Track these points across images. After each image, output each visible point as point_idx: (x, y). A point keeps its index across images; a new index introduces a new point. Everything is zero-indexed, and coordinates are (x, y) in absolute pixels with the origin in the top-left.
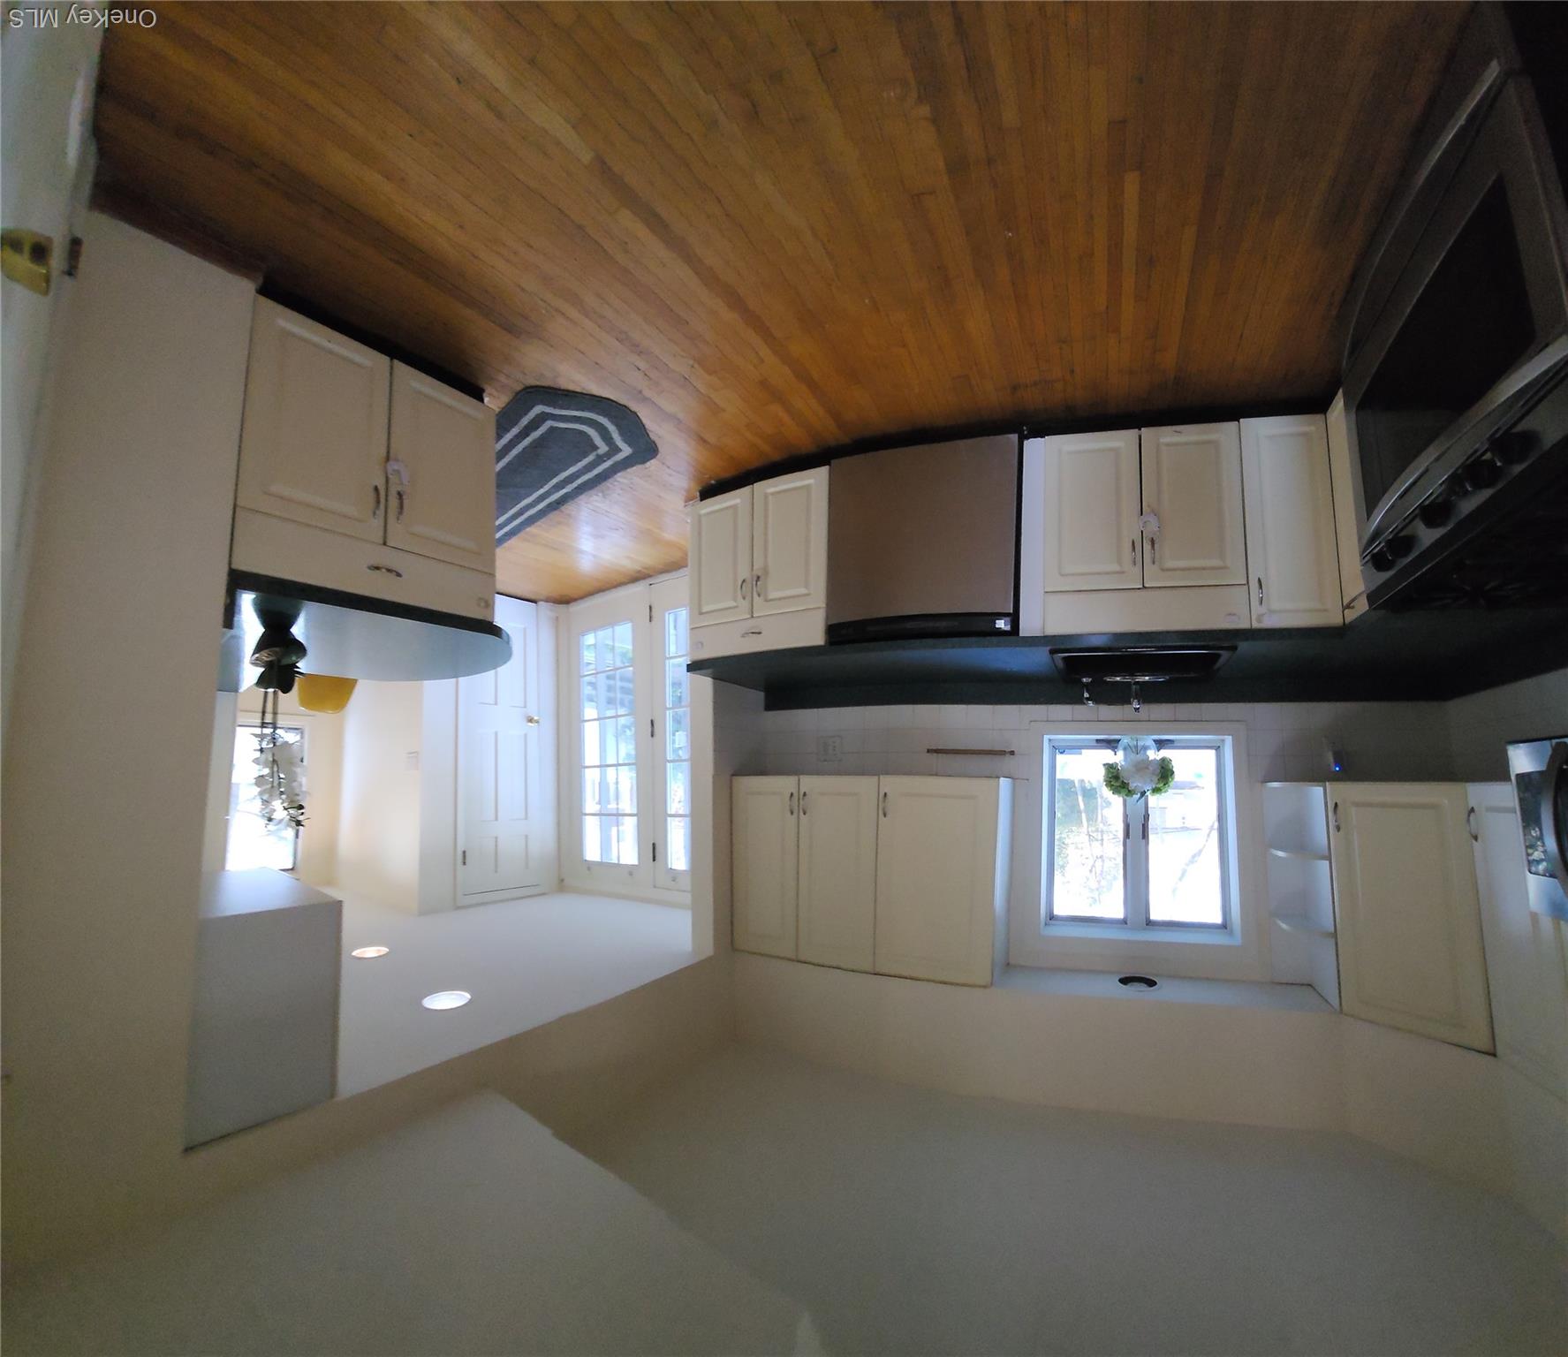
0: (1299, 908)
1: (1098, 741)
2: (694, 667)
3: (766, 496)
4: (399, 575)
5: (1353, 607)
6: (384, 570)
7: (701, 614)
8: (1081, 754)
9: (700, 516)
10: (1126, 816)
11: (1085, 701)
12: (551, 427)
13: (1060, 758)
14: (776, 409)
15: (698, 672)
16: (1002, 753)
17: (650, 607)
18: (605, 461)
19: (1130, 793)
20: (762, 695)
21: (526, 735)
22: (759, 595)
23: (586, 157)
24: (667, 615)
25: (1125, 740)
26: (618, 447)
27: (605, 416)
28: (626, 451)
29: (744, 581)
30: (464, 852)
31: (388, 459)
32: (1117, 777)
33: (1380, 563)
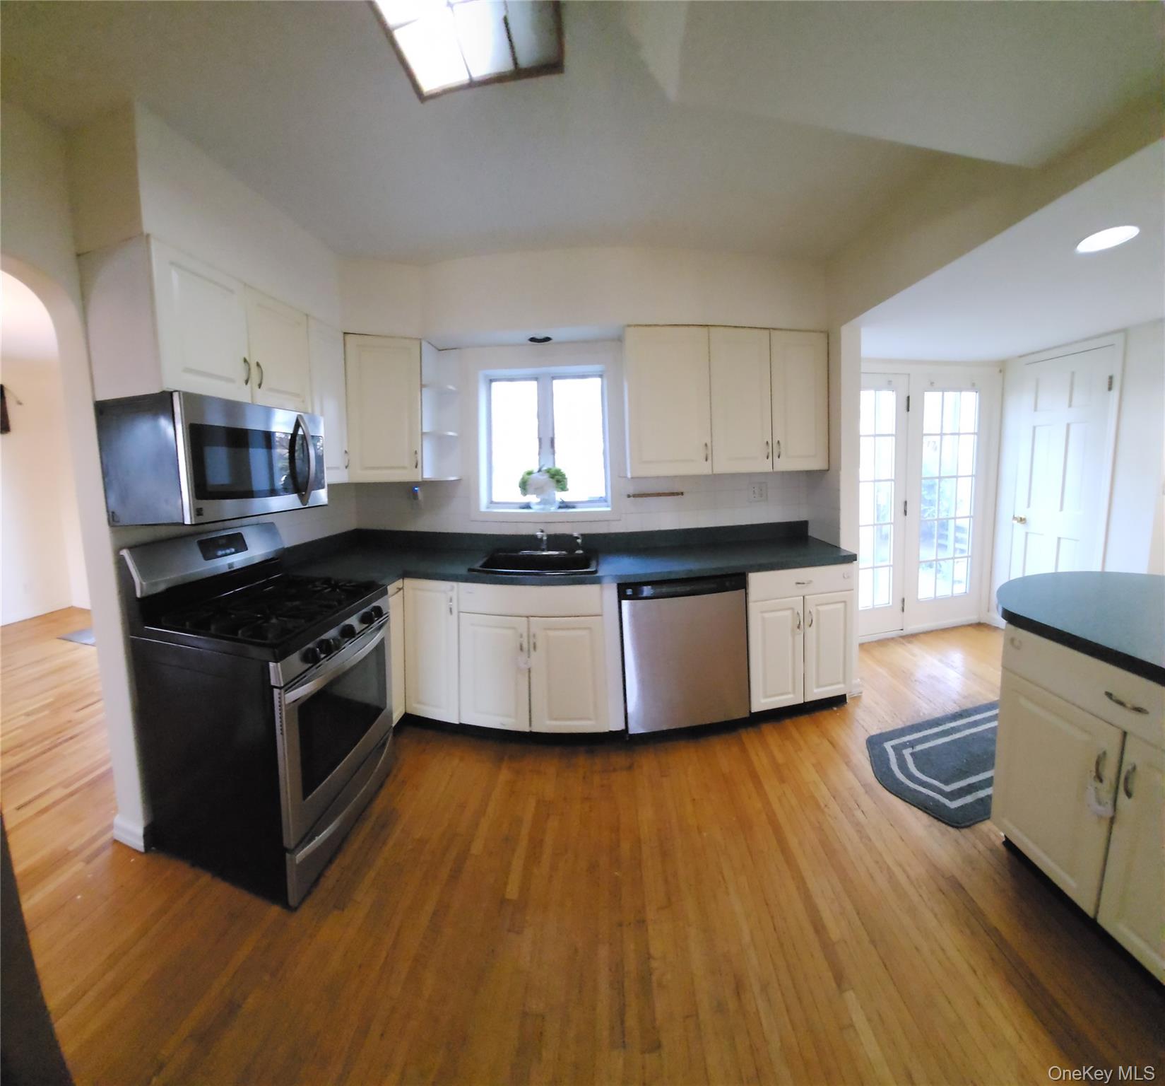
0: (443, 399)
1: (574, 507)
2: (852, 558)
3: (794, 692)
5: (398, 588)
7: (845, 602)
8: (588, 497)
9: (844, 682)
10: (554, 453)
11: (580, 536)
12: (947, 785)
13: (603, 494)
14: (780, 758)
15: (849, 554)
16: (634, 496)
17: (903, 610)
18: (908, 741)
19: (548, 471)
20: (810, 533)
22: (798, 613)
23: (850, 996)
24: (891, 604)
25: (553, 509)
26: (894, 751)
27: (898, 779)
28: (888, 746)
29: (810, 626)
31: (1111, 820)
32: (558, 481)
33: (379, 612)
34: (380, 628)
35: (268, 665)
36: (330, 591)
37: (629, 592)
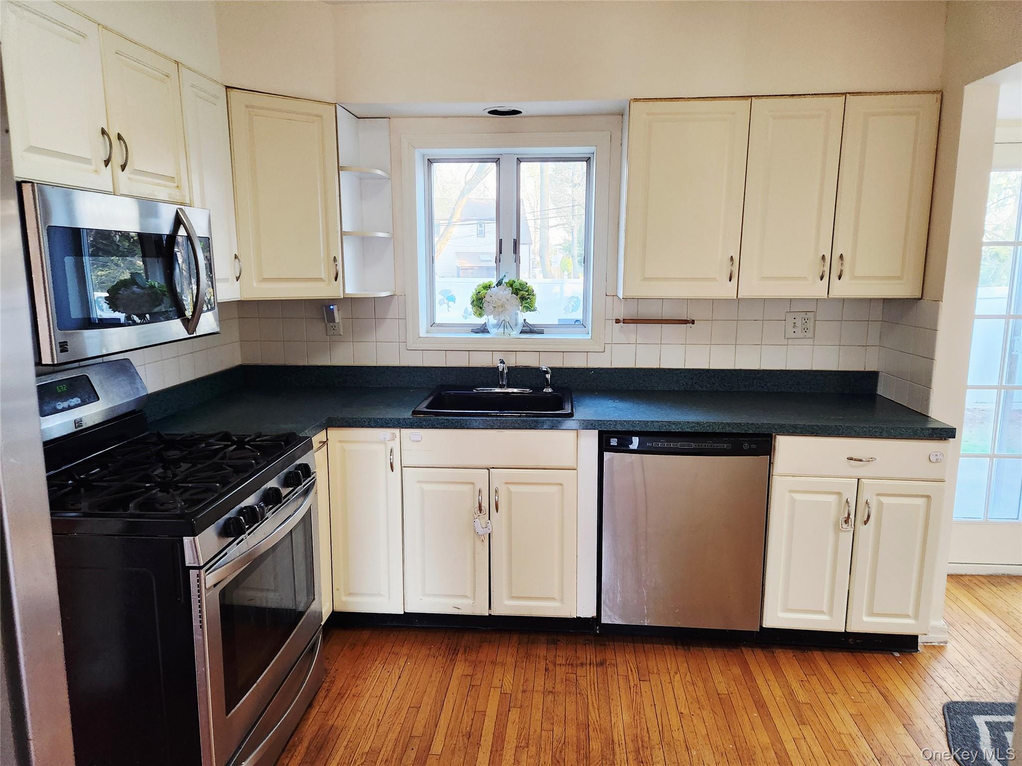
0: (367, 187)
1: (542, 332)
2: (947, 433)
3: (832, 612)
5: (321, 441)
7: (928, 497)
8: (559, 320)
9: (916, 616)
11: (549, 370)
13: (579, 315)
14: (801, 696)
15: (943, 427)
16: (625, 321)
19: (510, 284)
20: (881, 391)
22: (847, 502)
25: (515, 333)
26: (989, 729)
29: (866, 523)
32: (523, 298)
33: (306, 471)
34: (306, 493)
35: (182, 541)
36: (234, 450)
37: (614, 442)
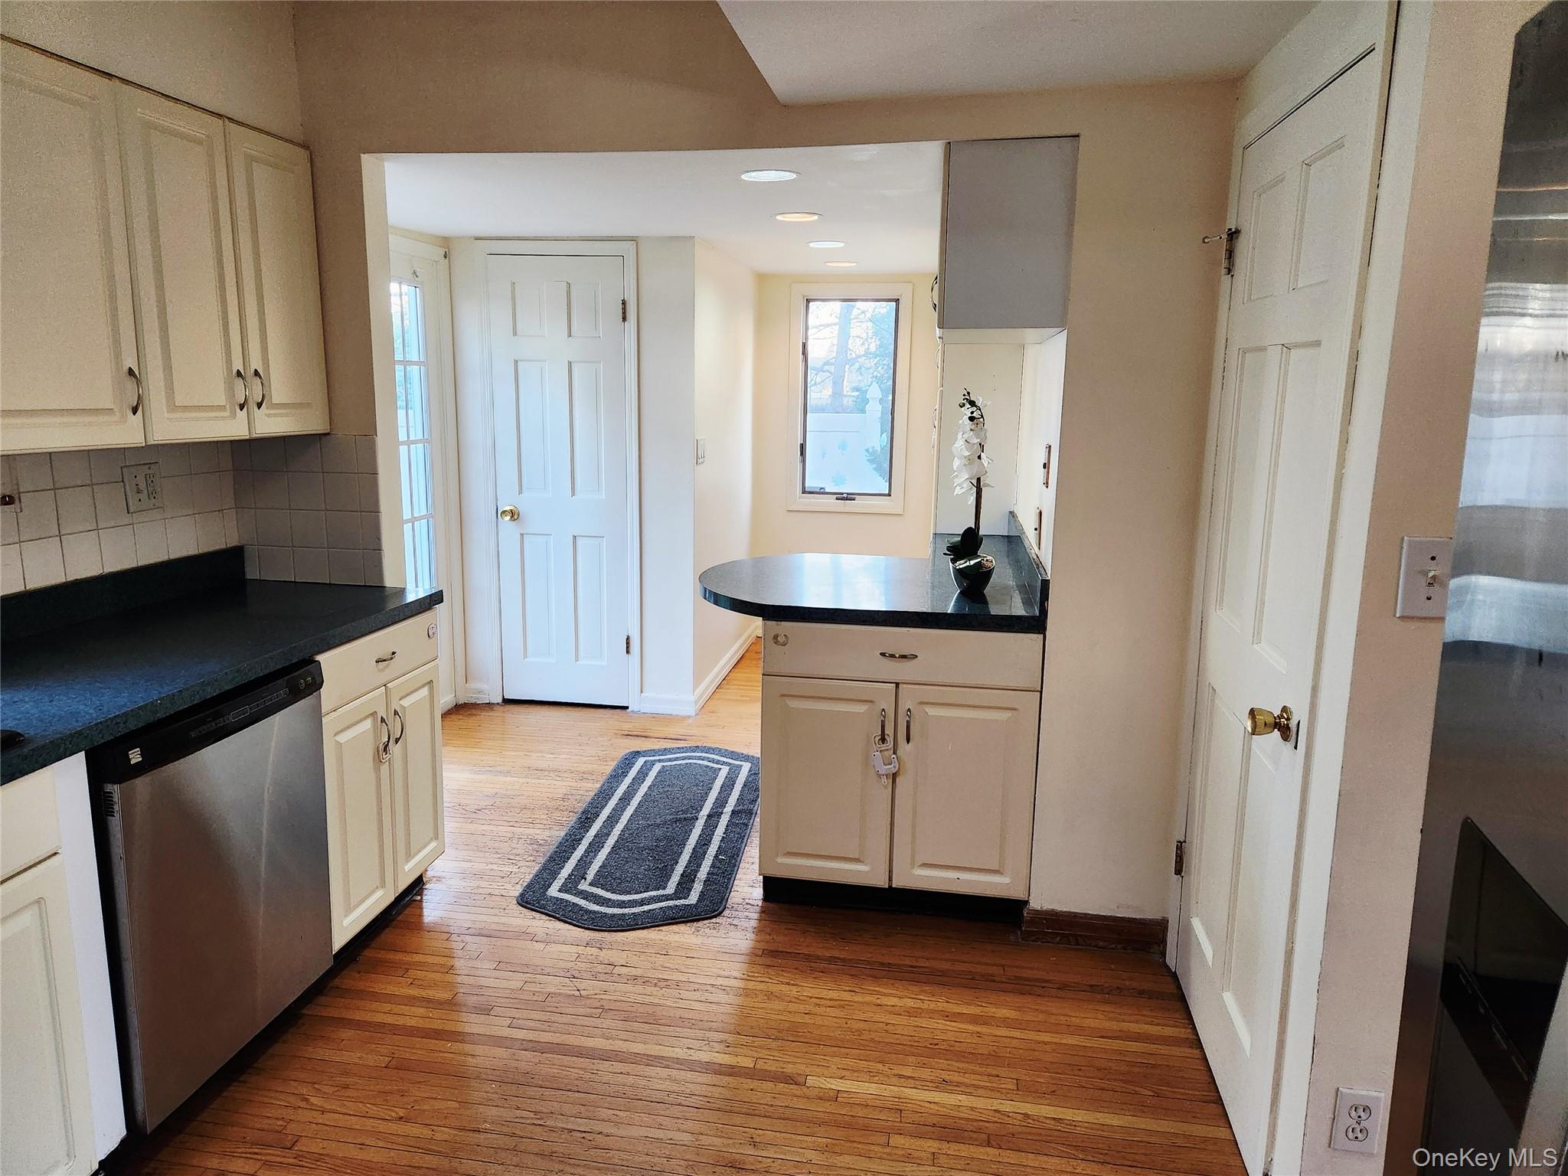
4: (883, 654)
6: (897, 656)
7: (431, 682)
12: (664, 888)
18: (570, 875)
21: (520, 492)
26: (567, 892)
27: (608, 915)
29: (398, 740)
30: (624, 319)
31: (895, 776)
